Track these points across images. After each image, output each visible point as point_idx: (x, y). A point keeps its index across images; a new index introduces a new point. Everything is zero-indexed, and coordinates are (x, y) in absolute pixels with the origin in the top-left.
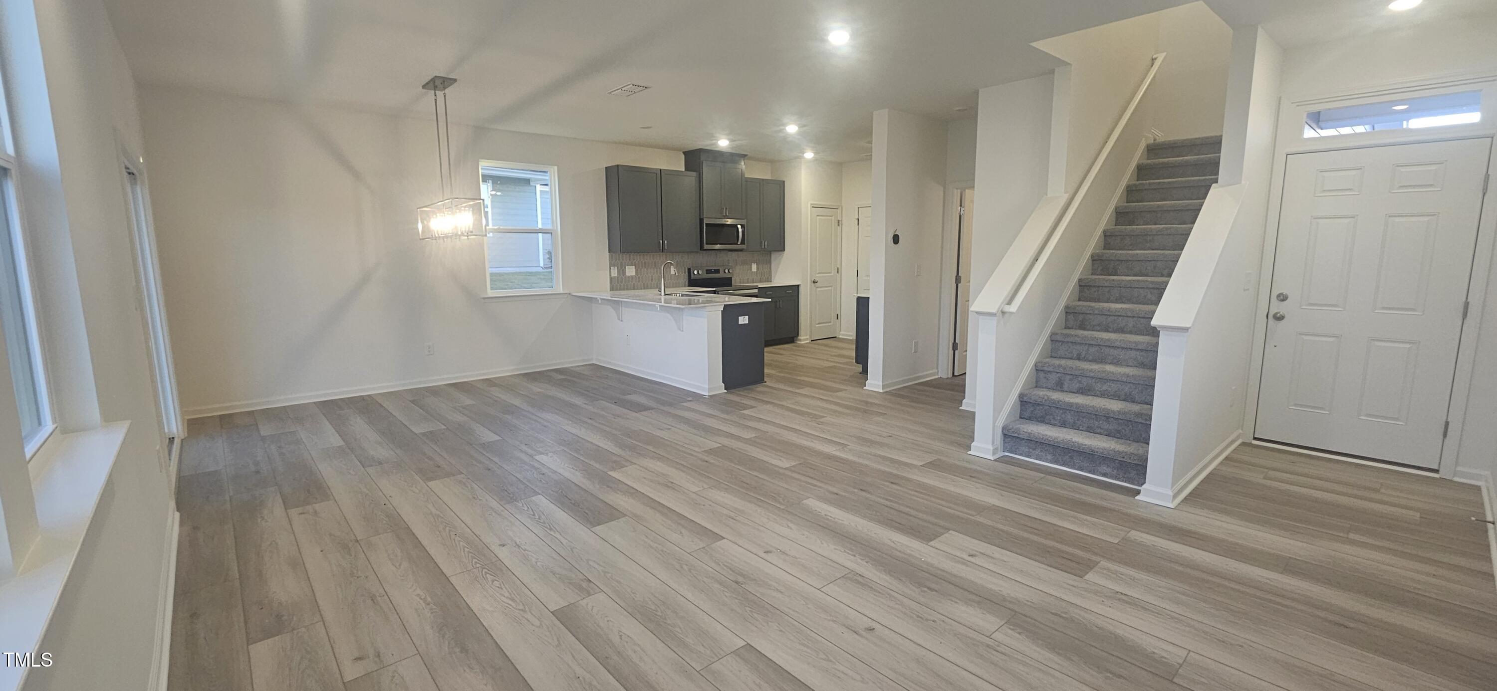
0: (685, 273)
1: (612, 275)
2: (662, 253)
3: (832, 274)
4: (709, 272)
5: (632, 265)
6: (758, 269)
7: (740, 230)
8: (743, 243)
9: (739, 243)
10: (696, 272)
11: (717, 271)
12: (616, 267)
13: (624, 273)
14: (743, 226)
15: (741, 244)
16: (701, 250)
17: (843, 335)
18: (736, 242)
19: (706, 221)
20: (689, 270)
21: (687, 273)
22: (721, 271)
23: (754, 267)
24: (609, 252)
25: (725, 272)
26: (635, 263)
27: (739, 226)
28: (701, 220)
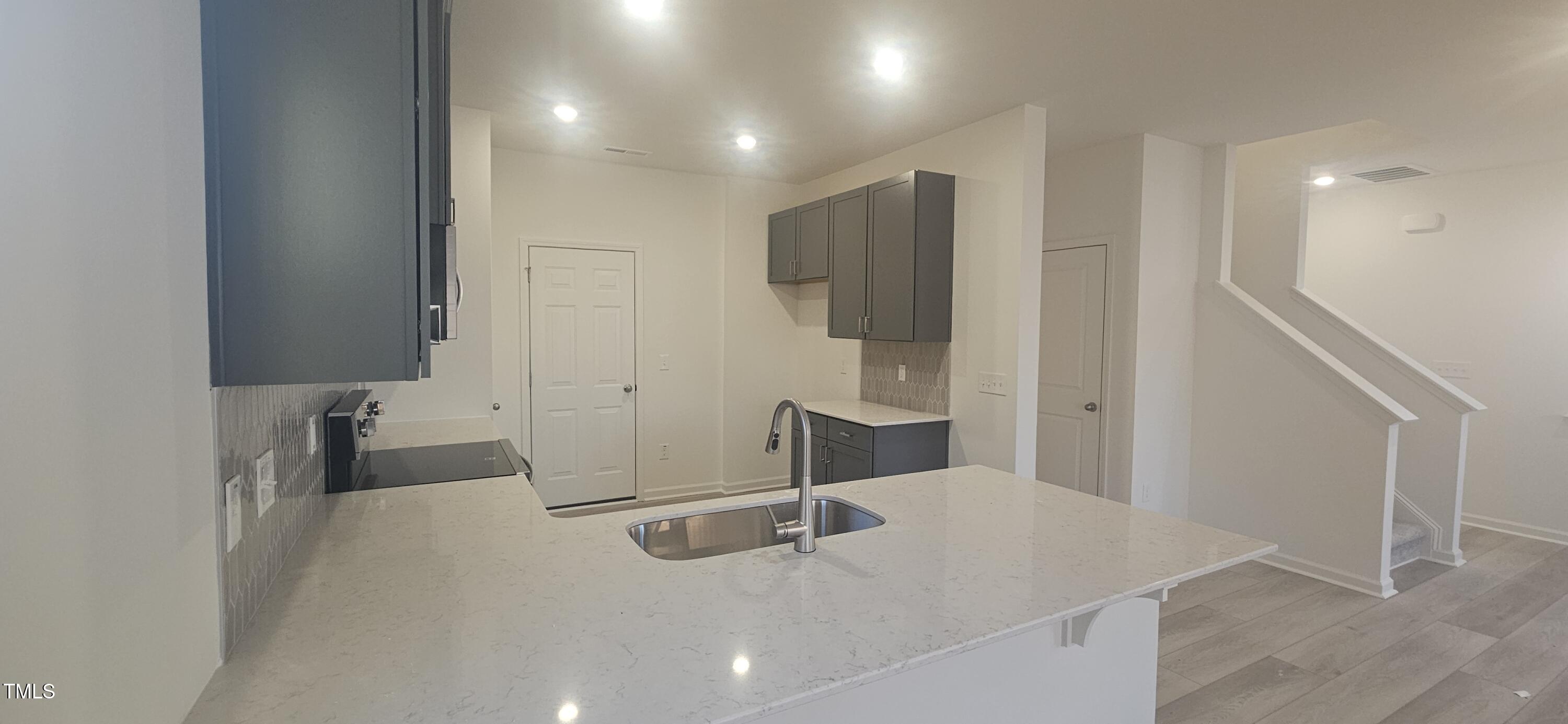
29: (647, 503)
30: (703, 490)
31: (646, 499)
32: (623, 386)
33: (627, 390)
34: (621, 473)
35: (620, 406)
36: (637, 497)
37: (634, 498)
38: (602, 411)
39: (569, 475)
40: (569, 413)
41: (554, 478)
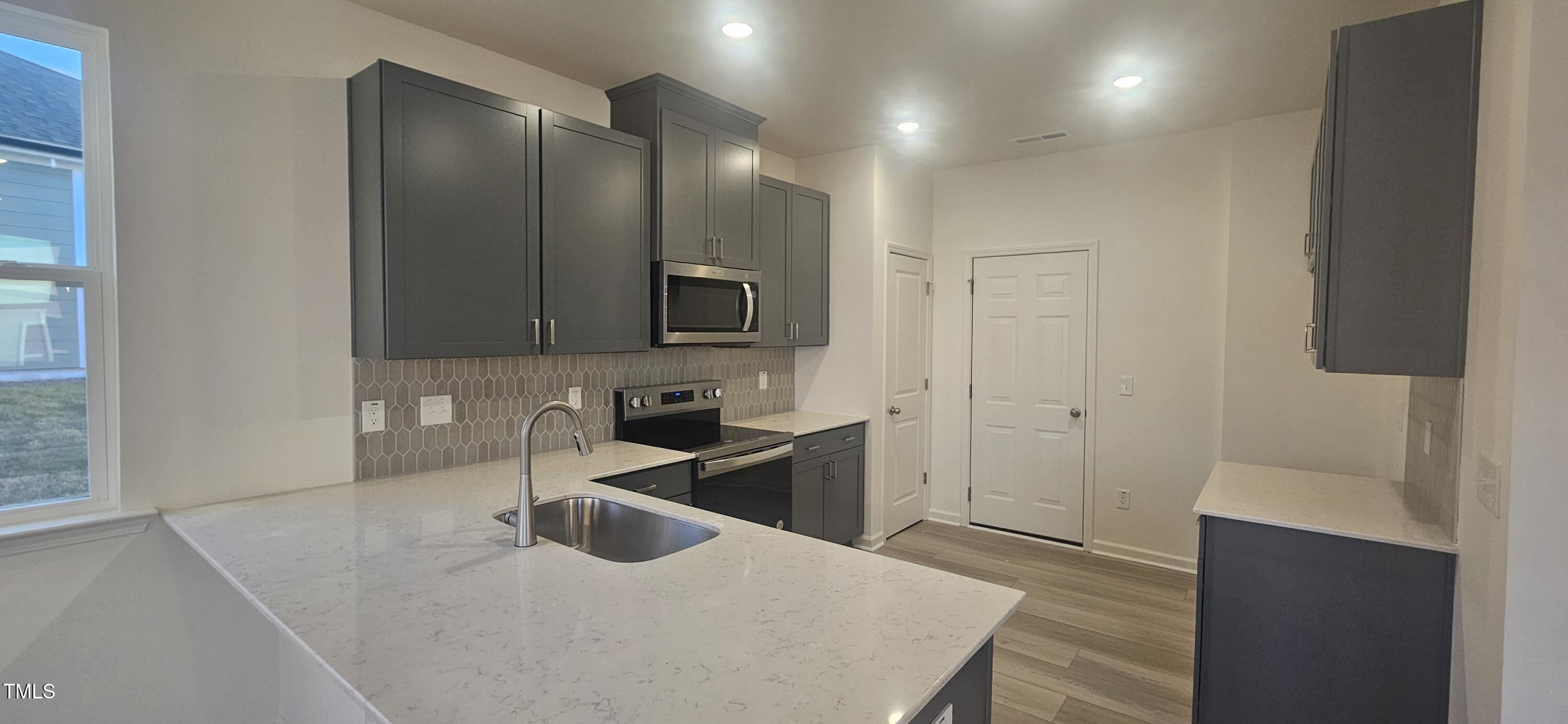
0: (607, 404)
1: (367, 428)
2: (540, 357)
3: (917, 393)
4: (668, 398)
5: (440, 391)
6: (770, 383)
7: (749, 295)
8: (754, 328)
9: (746, 328)
10: (636, 403)
11: (688, 396)
12: (382, 403)
13: (412, 415)
14: (754, 287)
15: (749, 330)
16: (652, 346)
17: (935, 515)
18: (740, 326)
19: (669, 269)
20: (619, 397)
21: (612, 404)
22: (697, 396)
23: (763, 380)
24: (355, 354)
25: (705, 397)
26: (455, 383)
27: (746, 286)
28: (656, 268)
29: (1094, 556)
30: (1176, 565)
31: (1094, 552)
32: (1067, 409)
33: (1076, 415)
34: (1063, 511)
35: (1065, 433)
36: (1084, 545)
37: (1081, 545)
38: (1044, 435)
39: (1006, 497)
40: (1008, 432)
41: (990, 496)
